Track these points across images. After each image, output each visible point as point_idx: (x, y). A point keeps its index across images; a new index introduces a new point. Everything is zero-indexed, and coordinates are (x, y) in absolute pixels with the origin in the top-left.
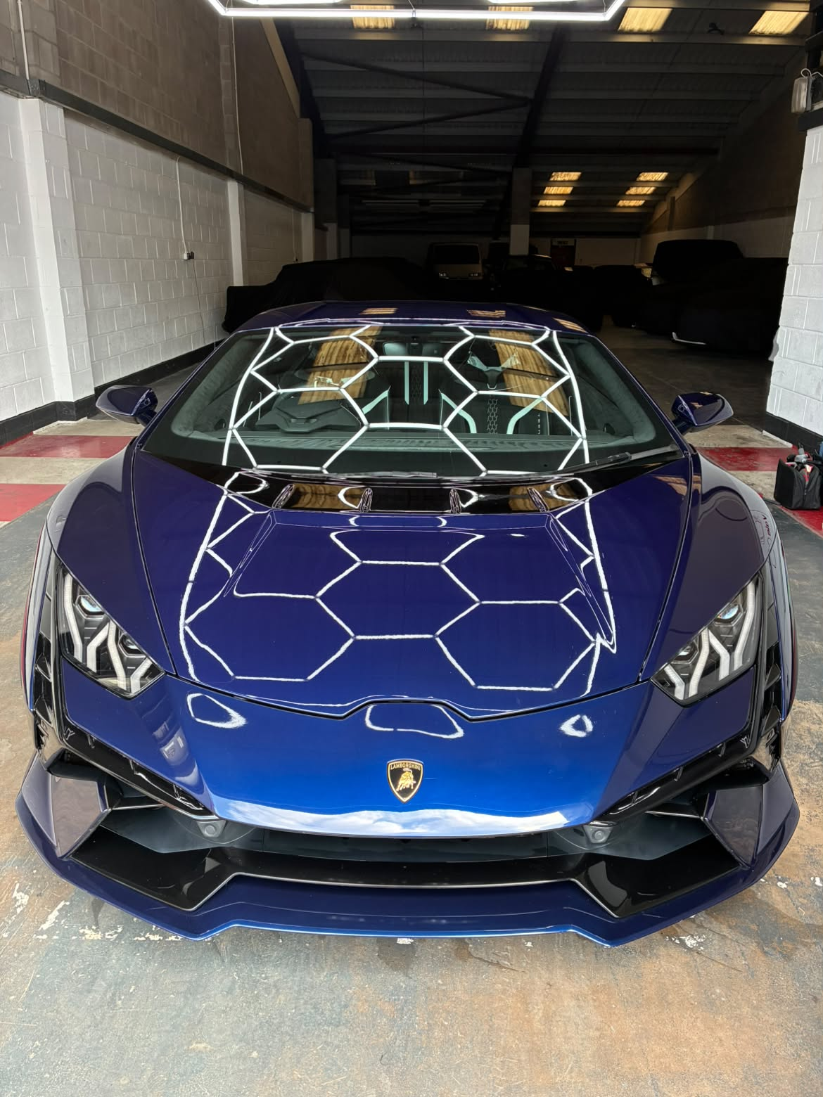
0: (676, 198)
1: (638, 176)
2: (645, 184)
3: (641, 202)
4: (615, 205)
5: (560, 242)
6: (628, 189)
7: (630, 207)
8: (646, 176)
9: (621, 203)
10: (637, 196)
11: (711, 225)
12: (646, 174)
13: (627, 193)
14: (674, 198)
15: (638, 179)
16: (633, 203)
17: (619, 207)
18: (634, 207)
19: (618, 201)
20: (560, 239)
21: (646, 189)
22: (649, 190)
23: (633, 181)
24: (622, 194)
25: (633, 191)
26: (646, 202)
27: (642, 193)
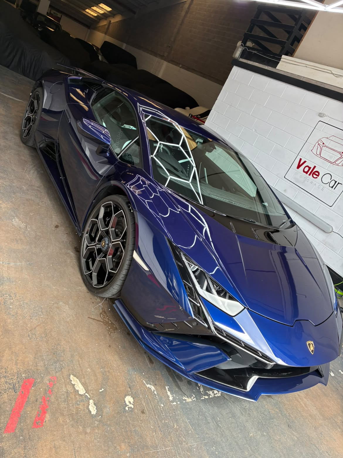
0: (112, 22)
1: (100, 4)
2: (101, 9)
3: (96, 15)
4: (84, 10)
5: (54, 13)
6: (93, 6)
7: (90, 14)
8: (102, 5)
9: (87, 10)
10: (95, 11)
11: (125, 43)
12: (103, 5)
13: (92, 8)
14: (111, 21)
15: (99, 5)
16: (92, 13)
17: (86, 11)
18: (92, 15)
19: (87, 9)
20: (55, 12)
21: (100, 11)
22: (101, 12)
23: (97, 4)
24: (90, 7)
25: (95, 8)
26: (98, 16)
27: (98, 11)
